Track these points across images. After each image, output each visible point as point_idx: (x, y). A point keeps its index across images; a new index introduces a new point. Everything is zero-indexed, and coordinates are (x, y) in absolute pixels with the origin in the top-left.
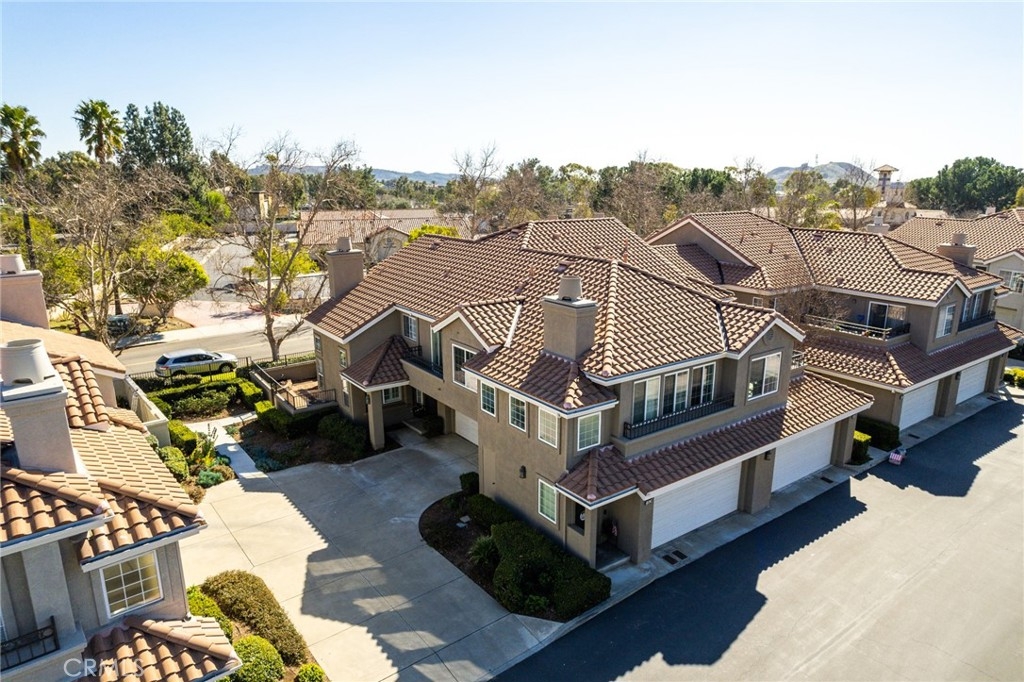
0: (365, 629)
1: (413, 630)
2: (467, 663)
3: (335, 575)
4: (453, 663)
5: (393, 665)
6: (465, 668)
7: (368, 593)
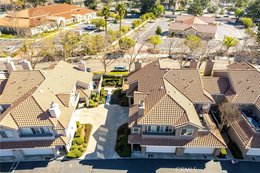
0: (97, 142)
1: (102, 146)
2: (103, 155)
3: (101, 131)
4: (102, 154)
5: (95, 150)
6: (102, 155)
7: (102, 136)
